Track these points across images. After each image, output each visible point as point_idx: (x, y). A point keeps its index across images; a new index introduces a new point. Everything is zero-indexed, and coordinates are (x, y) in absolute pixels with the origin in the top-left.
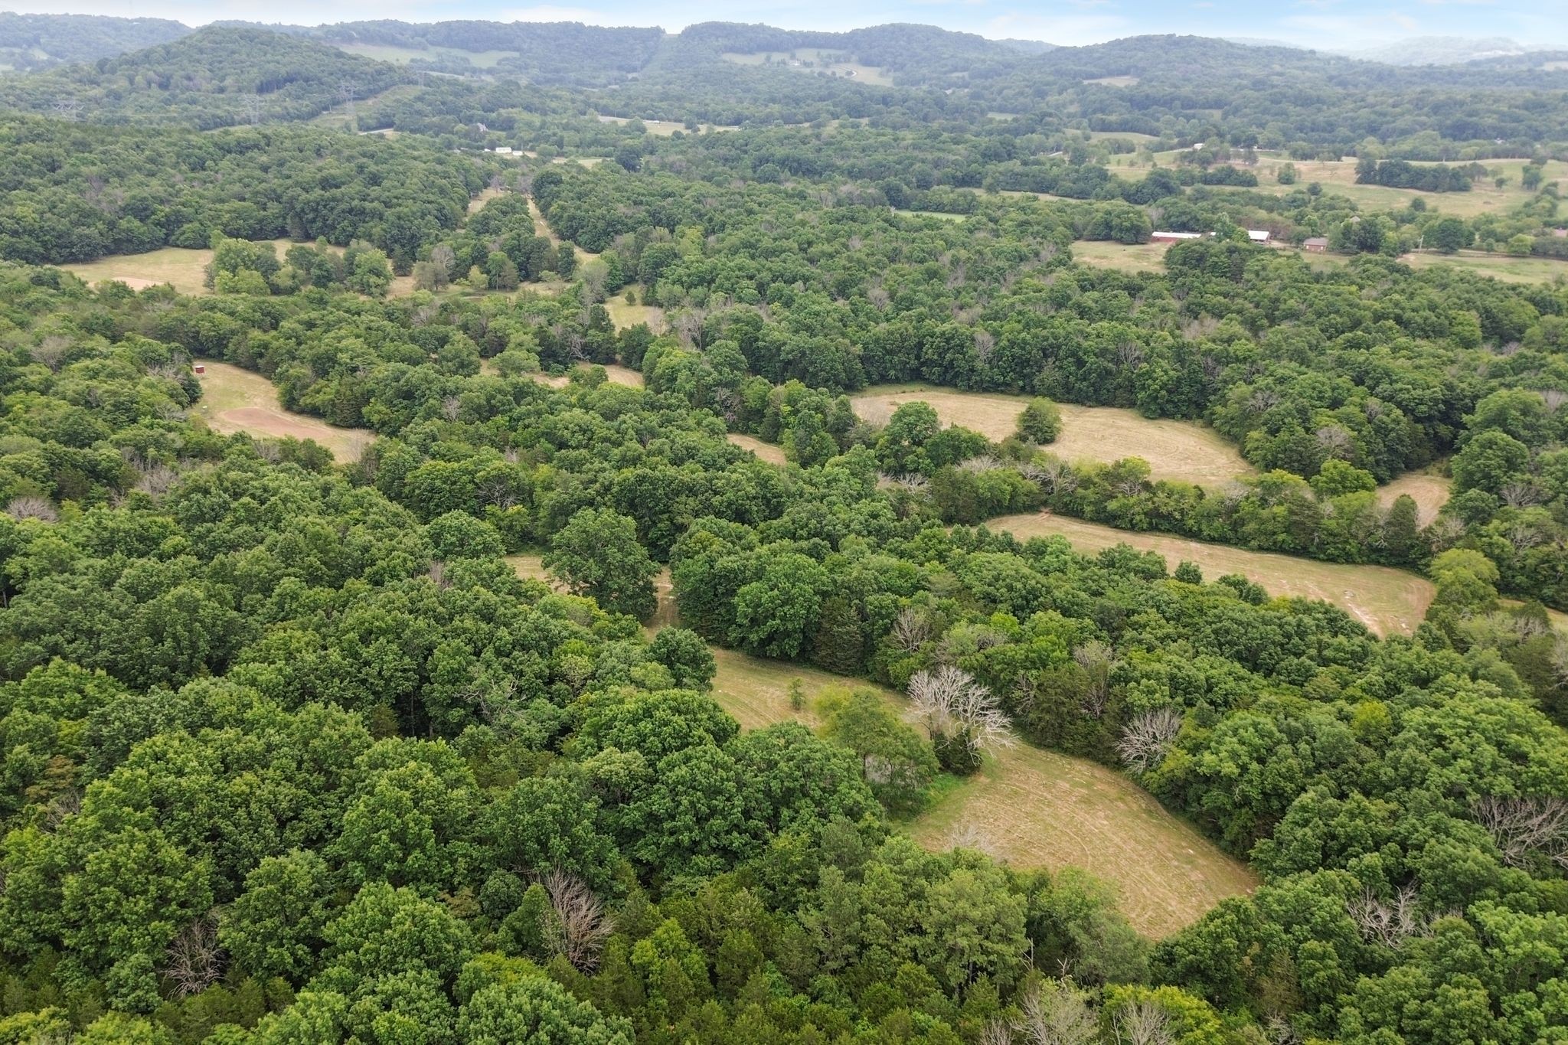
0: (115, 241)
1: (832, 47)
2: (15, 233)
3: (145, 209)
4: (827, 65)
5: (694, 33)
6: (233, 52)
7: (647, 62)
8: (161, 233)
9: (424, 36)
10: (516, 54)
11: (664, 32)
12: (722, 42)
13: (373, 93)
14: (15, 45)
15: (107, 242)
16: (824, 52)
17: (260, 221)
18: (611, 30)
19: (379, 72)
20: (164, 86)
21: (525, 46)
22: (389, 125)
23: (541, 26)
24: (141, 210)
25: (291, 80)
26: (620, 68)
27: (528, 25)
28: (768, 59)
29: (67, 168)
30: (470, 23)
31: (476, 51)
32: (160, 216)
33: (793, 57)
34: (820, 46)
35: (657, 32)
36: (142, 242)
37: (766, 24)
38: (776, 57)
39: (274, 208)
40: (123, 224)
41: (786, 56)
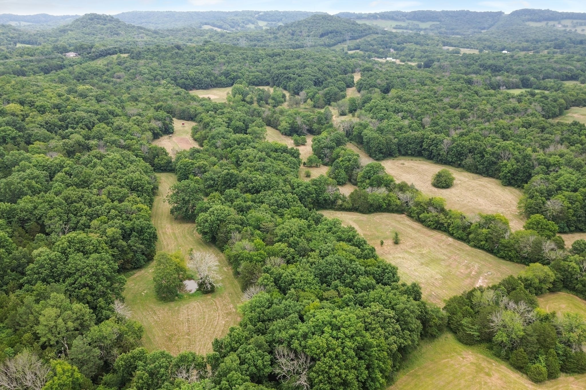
0: (216, 83)
1: (580, 19)
2: (187, 79)
3: (228, 74)
4: (575, 27)
5: (516, 14)
6: (318, 23)
7: (491, 26)
8: (230, 82)
9: (405, 16)
10: (438, 23)
11: (503, 13)
12: (527, 17)
13: (360, 37)
14: (274, 21)
15: (214, 83)
16: (575, 21)
17: (262, 80)
18: (481, 13)
19: (365, 30)
20: (293, 34)
21: (443, 20)
22: (358, 49)
23: (452, 12)
24: (227, 74)
25: (331, 33)
26: (480, 28)
27: (447, 11)
28: (547, 24)
29: (216, 60)
30: (423, 11)
31: (423, 22)
32: (232, 76)
33: (559, 23)
34: (575, 19)
35: (500, 13)
36: (224, 84)
37: (550, 9)
38: (551, 23)
39: (268, 75)
40: (220, 78)
41: (556, 23)
